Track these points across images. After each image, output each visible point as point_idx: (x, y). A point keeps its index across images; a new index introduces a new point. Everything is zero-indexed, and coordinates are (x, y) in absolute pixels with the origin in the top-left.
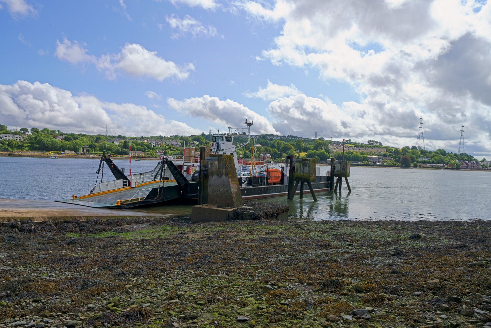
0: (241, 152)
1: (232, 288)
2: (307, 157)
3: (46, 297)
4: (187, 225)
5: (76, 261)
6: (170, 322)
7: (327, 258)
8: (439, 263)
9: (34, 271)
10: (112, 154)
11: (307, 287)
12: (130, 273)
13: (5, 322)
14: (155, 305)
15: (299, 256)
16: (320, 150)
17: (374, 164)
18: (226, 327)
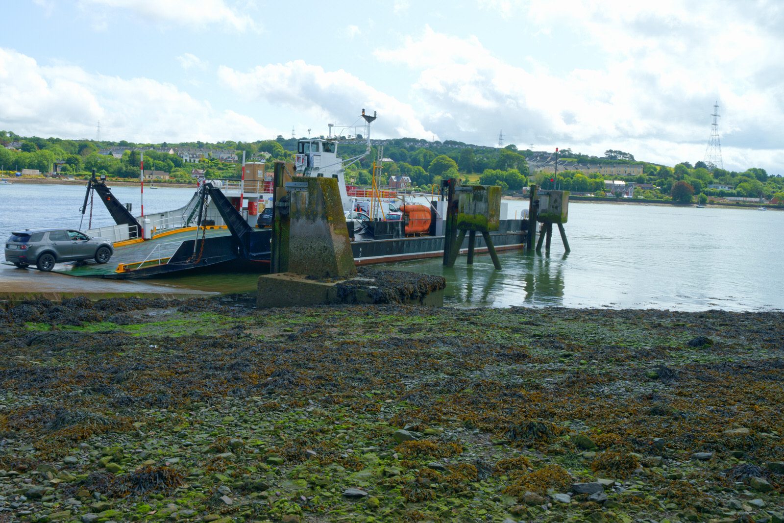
0: (353, 174)
1: (335, 435)
2: (482, 183)
4: (249, 312)
5: (44, 376)
6: (216, 495)
7: (521, 381)
8: (749, 395)
10: (108, 176)
11: (480, 435)
12: (142, 400)
14: (189, 462)
15: (466, 375)
16: (509, 169)
17: (617, 198)
18: (322, 508)
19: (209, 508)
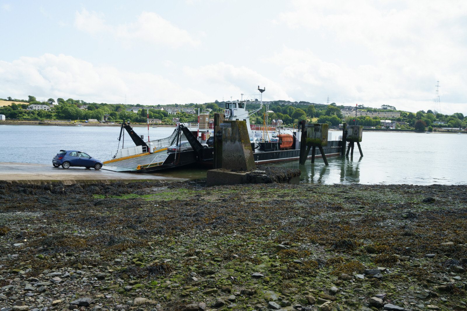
0: (253, 119)
1: (247, 247)
2: (319, 122)
3: (78, 251)
4: (203, 188)
5: (103, 220)
6: (189, 276)
7: (339, 220)
9: (67, 228)
10: (131, 122)
11: (319, 247)
12: (152, 231)
13: (43, 272)
14: (176, 261)
15: (311, 217)
16: (332, 115)
17: (387, 129)
18: (242, 282)
19: (186, 283)
